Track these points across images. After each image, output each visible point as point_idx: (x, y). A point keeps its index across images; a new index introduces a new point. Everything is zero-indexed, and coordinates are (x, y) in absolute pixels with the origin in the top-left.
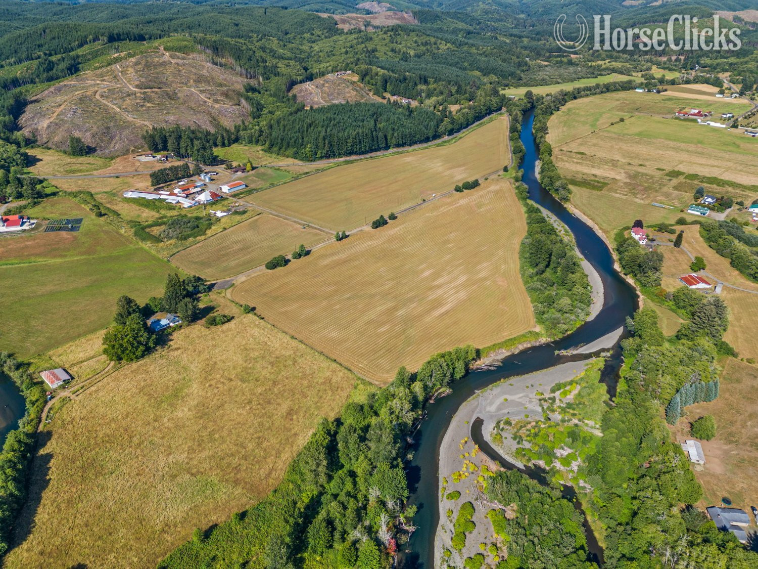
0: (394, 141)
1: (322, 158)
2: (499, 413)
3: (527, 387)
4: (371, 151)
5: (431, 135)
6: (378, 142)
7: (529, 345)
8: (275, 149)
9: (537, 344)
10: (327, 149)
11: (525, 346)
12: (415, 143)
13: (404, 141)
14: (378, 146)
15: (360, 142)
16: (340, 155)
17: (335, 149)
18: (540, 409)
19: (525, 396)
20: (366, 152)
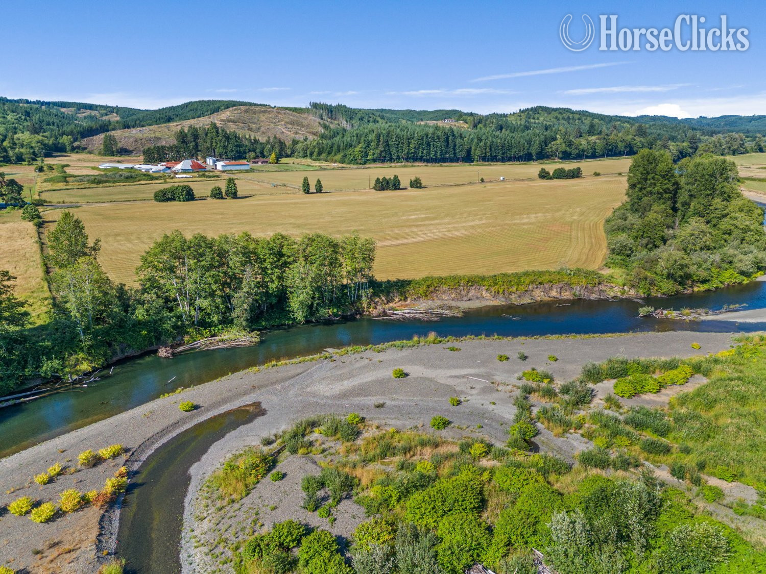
0: (478, 152)
1: (374, 161)
2: (345, 402)
3: (503, 358)
4: (445, 160)
5: (534, 152)
6: (454, 150)
7: (567, 295)
8: (324, 155)
9: (594, 297)
10: (381, 148)
11: (554, 293)
12: (510, 159)
13: (494, 154)
14: (455, 154)
15: (429, 144)
16: (398, 159)
17: (393, 150)
18: (509, 412)
19: (478, 376)
20: (435, 161)
